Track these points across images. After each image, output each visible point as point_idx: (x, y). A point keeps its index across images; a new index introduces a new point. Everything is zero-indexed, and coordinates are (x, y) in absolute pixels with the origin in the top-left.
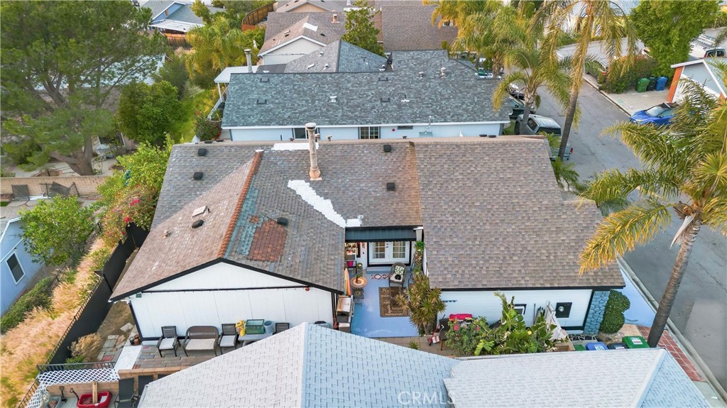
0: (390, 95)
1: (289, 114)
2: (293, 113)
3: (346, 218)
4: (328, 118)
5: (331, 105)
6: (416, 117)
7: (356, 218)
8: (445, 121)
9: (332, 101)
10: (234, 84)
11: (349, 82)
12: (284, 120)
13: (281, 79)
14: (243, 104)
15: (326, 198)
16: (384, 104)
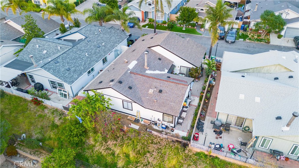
0: (97, 44)
1: (82, 67)
2: (84, 66)
3: (163, 71)
4: (94, 61)
5: (89, 57)
6: (112, 47)
8: (119, 44)
9: (87, 56)
10: (49, 70)
11: (82, 47)
12: (84, 70)
13: (61, 59)
14: (64, 74)
15: (156, 70)
16: (100, 48)
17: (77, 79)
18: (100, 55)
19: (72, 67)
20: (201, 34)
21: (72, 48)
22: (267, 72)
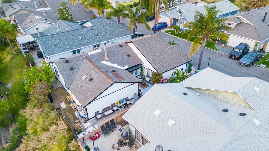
0: (97, 33)
1: (68, 46)
2: (70, 46)
3: (123, 67)
4: (83, 44)
5: (80, 40)
6: (109, 38)
7: (126, 66)
8: (118, 38)
9: (80, 39)
10: (41, 41)
11: (81, 32)
12: (68, 49)
13: (57, 36)
14: (49, 47)
15: (114, 63)
16: (97, 36)
17: (56, 54)
18: (92, 42)
19: (60, 44)
20: (217, 50)
21: (73, 30)
22: (224, 100)
